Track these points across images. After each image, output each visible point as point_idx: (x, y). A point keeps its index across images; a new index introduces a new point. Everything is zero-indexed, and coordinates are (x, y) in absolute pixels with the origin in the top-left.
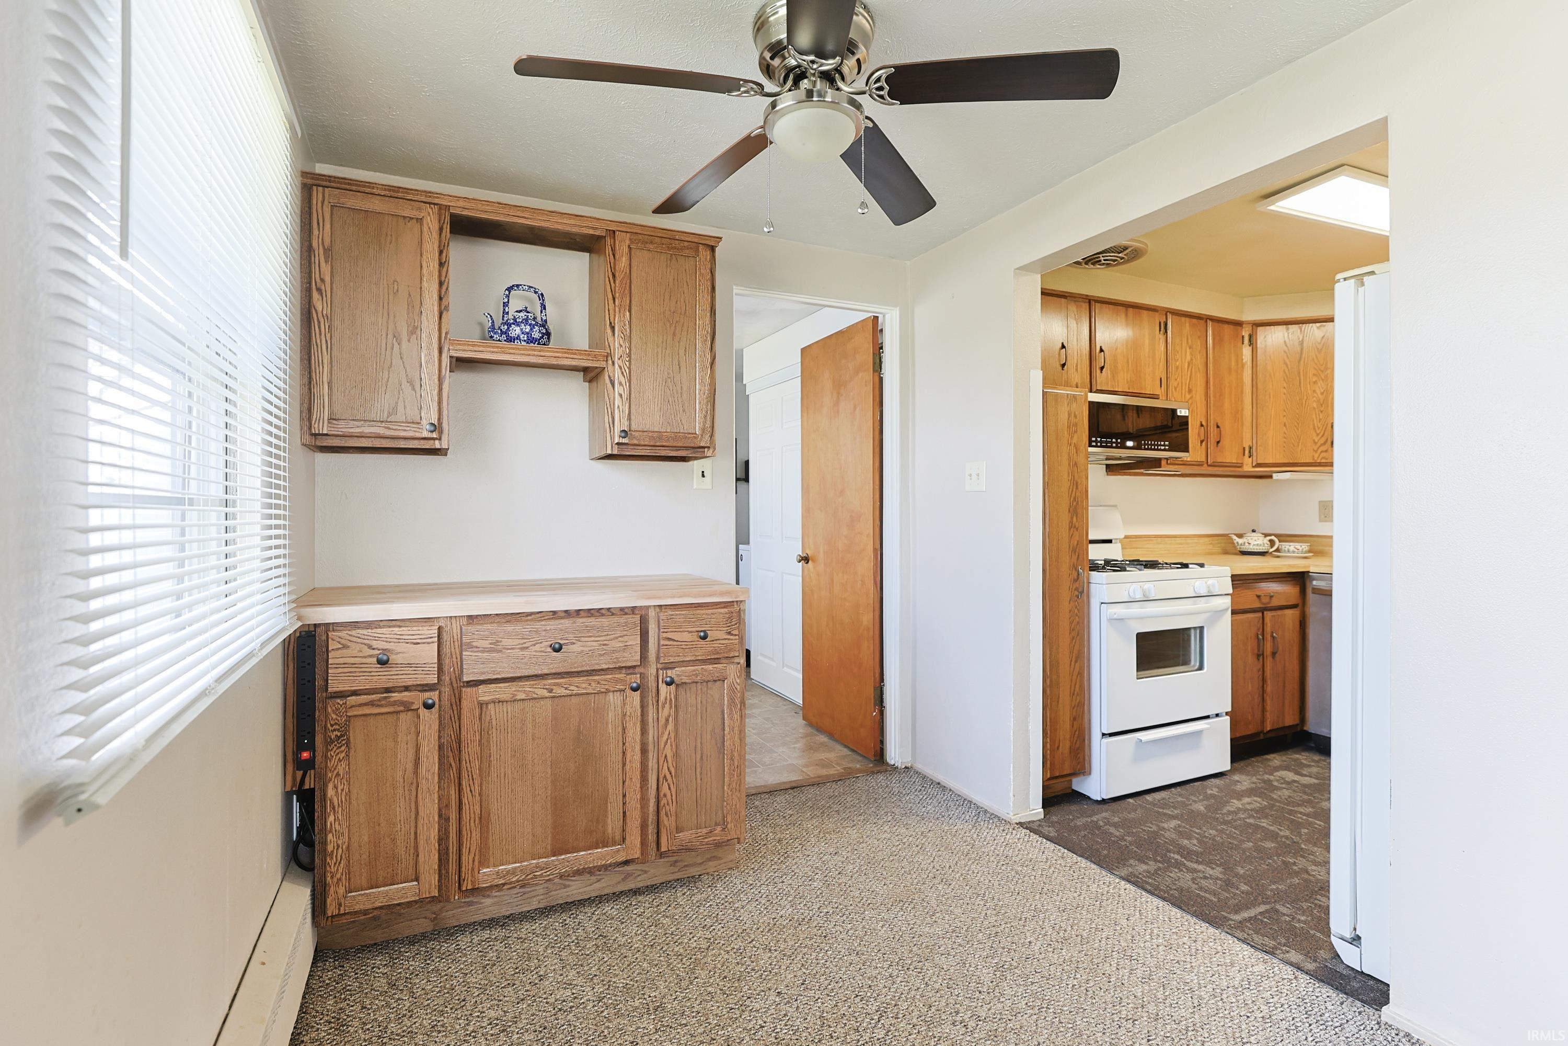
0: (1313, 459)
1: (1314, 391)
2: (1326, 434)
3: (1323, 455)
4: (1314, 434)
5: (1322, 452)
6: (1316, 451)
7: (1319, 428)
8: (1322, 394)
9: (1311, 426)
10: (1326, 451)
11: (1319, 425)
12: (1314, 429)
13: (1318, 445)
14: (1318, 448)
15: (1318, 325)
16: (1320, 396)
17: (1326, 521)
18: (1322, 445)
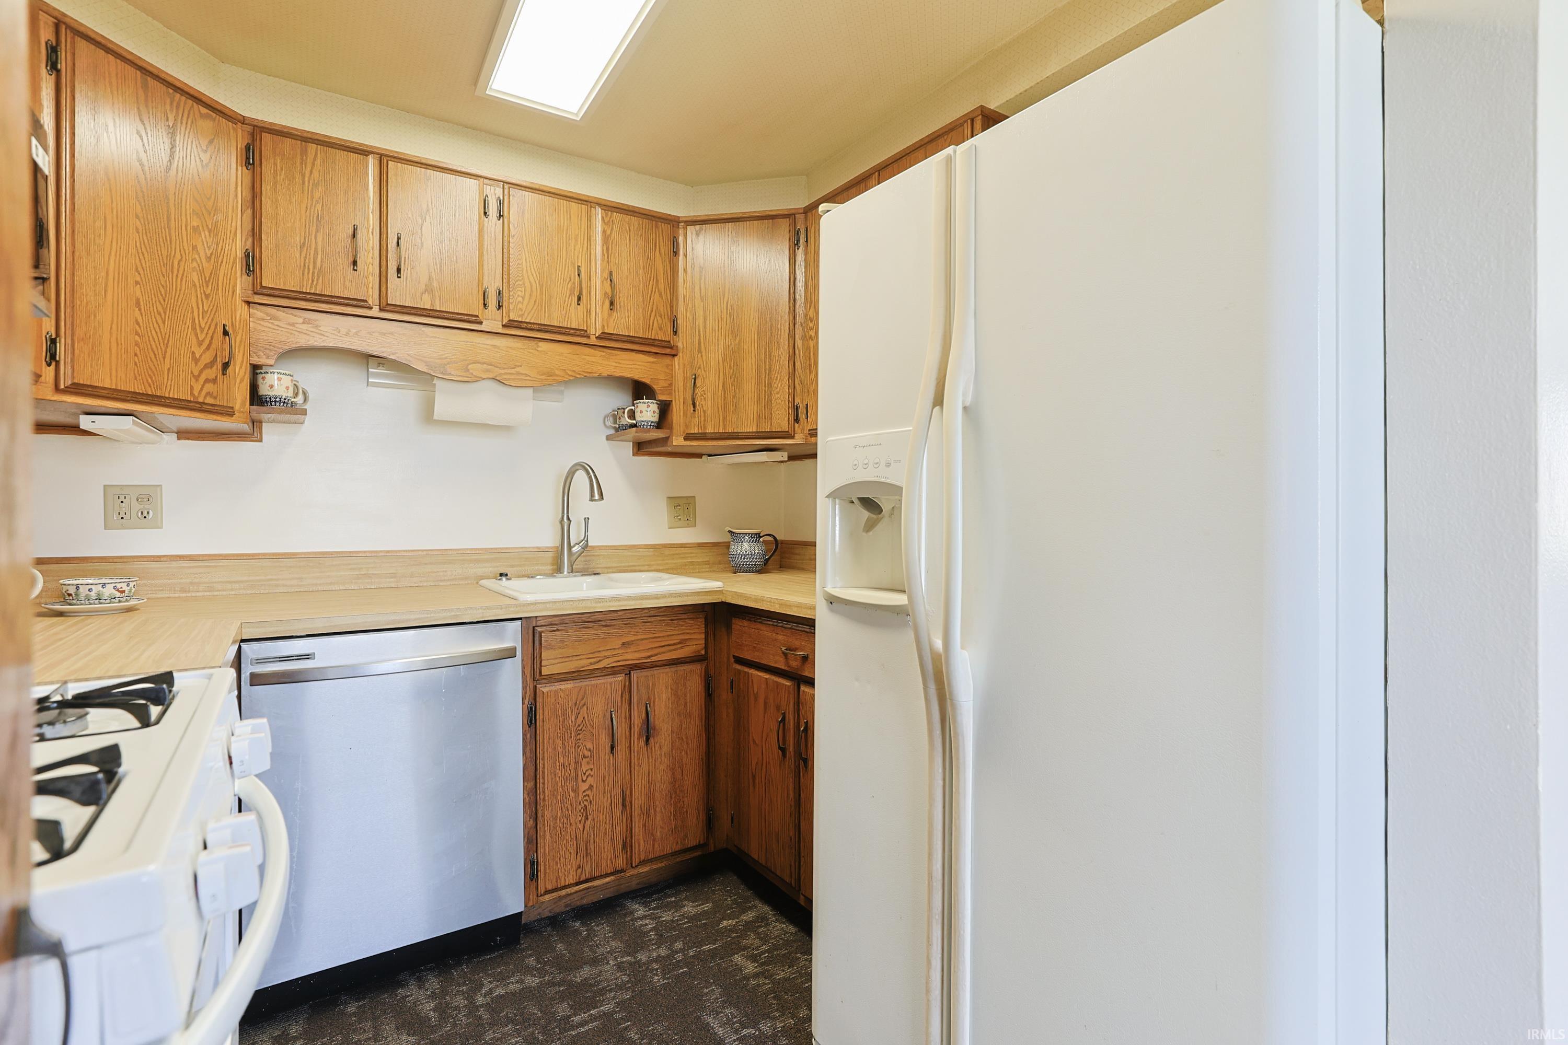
0: (192, 394)
1: (194, 248)
2: (214, 346)
3: (209, 387)
4: (194, 340)
5: (207, 381)
6: (197, 378)
7: (202, 330)
8: (209, 259)
9: (189, 323)
10: (214, 381)
11: (203, 325)
12: (194, 329)
13: (201, 365)
14: (201, 372)
15: (204, 111)
16: (204, 261)
17: (123, 527)
18: (206, 366)
